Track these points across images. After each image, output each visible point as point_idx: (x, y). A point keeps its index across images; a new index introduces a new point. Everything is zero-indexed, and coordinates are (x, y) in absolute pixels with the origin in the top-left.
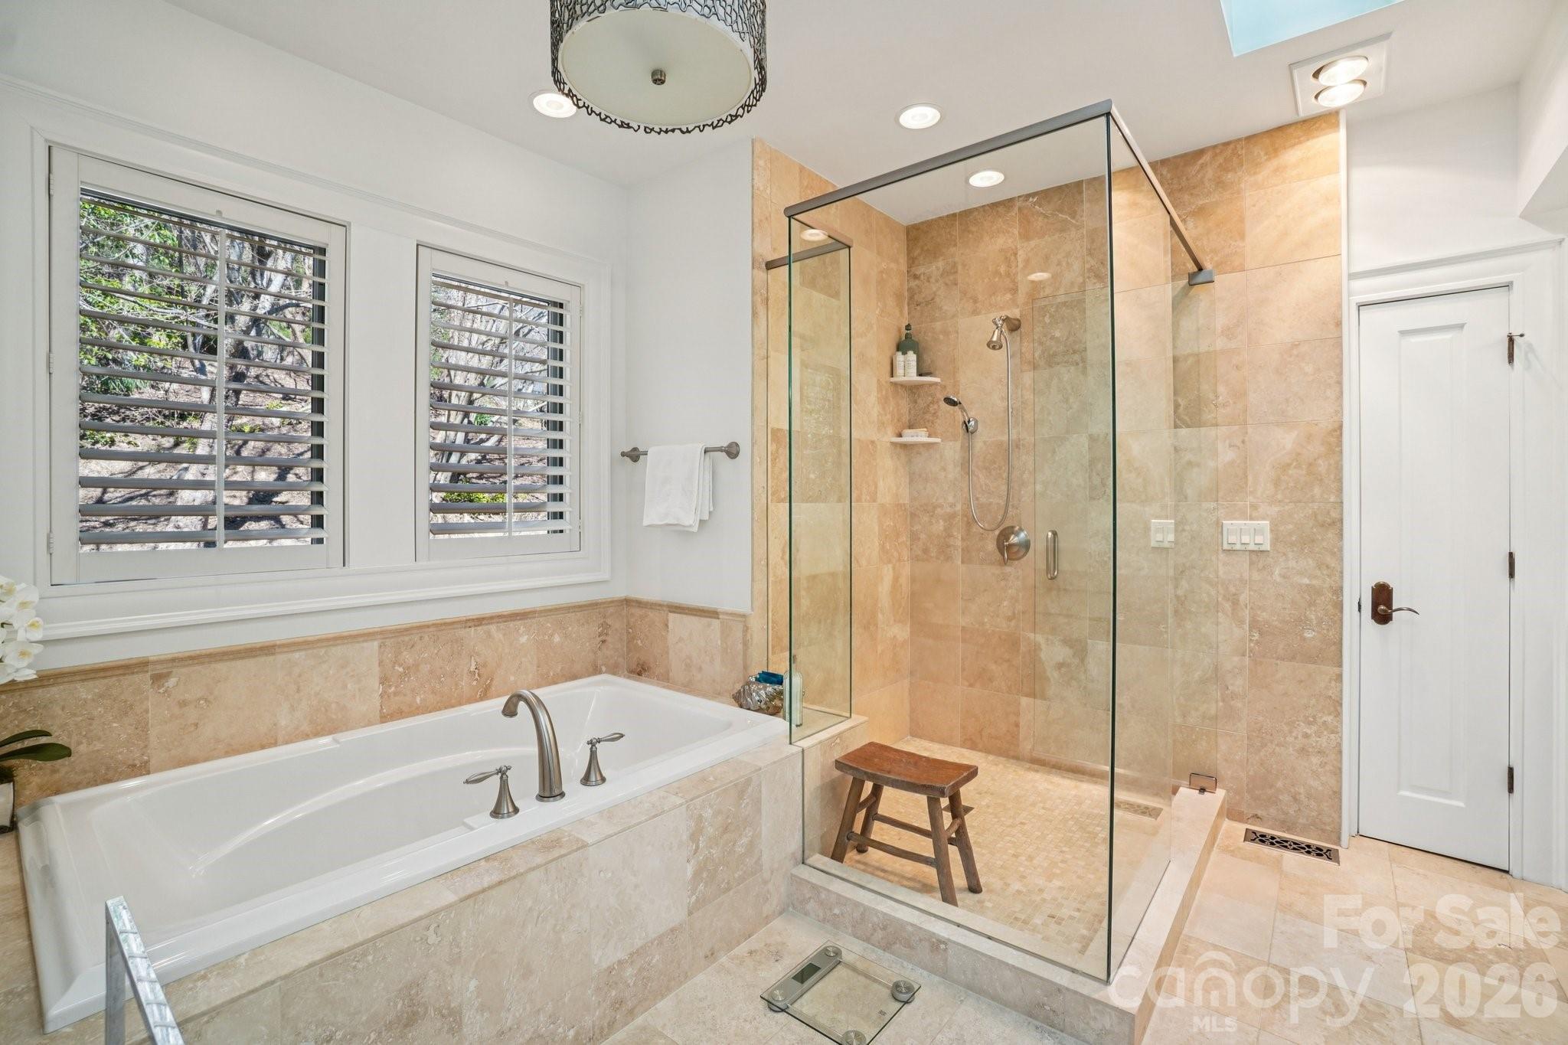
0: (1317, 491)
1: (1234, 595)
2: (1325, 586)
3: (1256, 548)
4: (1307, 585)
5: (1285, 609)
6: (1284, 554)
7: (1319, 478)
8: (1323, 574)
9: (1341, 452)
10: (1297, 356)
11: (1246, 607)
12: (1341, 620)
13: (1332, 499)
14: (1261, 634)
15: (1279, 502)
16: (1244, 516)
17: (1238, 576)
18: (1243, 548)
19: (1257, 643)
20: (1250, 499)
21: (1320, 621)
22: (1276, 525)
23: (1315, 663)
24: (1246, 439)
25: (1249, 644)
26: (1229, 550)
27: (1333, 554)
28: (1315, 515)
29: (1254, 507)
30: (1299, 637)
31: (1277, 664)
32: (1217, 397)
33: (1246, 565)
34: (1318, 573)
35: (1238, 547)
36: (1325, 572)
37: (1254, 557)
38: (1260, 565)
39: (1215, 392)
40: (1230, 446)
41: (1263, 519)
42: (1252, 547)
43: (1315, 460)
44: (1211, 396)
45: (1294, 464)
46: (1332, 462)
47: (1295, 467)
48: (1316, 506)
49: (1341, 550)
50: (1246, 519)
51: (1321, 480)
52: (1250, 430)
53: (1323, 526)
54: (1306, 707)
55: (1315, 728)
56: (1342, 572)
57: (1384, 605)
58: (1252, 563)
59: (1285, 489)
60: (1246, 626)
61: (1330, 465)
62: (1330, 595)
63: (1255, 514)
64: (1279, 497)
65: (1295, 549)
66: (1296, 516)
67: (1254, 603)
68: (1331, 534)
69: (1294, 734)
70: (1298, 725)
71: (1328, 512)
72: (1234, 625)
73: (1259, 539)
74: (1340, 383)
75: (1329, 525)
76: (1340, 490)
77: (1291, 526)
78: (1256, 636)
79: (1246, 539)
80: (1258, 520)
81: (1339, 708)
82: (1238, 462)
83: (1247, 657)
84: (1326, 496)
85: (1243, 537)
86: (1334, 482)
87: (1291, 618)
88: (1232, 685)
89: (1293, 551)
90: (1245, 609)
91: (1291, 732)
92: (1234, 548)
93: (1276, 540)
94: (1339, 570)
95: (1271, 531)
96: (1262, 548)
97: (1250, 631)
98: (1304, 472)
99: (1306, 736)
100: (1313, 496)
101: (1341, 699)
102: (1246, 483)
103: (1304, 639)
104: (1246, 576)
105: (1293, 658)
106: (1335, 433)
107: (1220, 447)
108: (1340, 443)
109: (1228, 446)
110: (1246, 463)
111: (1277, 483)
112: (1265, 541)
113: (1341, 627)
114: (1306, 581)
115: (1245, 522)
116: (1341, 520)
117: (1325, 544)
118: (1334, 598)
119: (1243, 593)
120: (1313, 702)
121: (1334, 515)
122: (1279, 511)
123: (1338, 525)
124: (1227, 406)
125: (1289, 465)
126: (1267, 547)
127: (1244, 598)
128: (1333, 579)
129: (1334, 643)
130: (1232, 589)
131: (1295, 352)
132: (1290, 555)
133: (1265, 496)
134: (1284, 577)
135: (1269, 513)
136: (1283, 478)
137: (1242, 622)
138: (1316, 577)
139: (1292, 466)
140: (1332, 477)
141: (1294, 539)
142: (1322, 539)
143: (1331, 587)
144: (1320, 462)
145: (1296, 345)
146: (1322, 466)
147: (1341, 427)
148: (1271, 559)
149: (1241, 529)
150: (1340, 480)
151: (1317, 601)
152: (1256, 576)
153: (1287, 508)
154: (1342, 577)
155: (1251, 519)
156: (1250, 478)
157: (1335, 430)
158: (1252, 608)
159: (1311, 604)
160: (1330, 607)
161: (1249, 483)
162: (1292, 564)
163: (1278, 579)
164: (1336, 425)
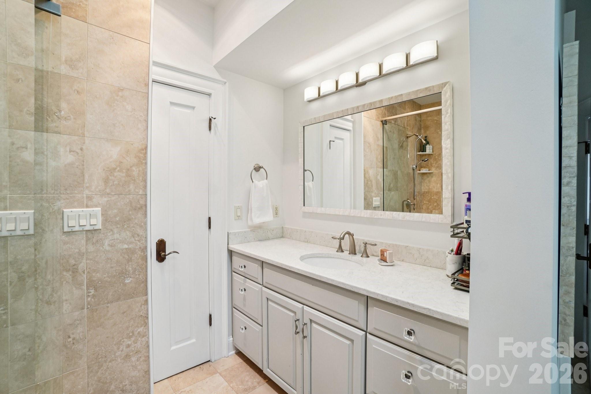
0: (132, 187)
1: (74, 265)
2: (137, 247)
3: (91, 228)
4: (126, 249)
5: (112, 267)
6: (112, 230)
7: (133, 179)
8: (136, 240)
9: (146, 163)
10: (122, 97)
11: (84, 273)
12: (146, 267)
13: (141, 192)
14: (96, 290)
15: (108, 194)
16: (81, 205)
17: (77, 250)
18: (81, 229)
19: (94, 296)
20: (87, 192)
21: (135, 270)
22: (106, 210)
23: (132, 297)
24: (84, 147)
25: (87, 299)
26: (69, 232)
27: (141, 226)
28: (131, 202)
29: (89, 198)
30: (122, 284)
31: (108, 307)
32: (60, 111)
33: (84, 242)
34: (133, 239)
35: (77, 228)
36: (137, 239)
37: (90, 235)
38: (94, 240)
39: (58, 106)
40: (70, 151)
41: (96, 206)
42: (88, 228)
43: (131, 167)
44: (54, 108)
45: (118, 169)
46: (141, 169)
47: (119, 171)
48: (131, 197)
49: (146, 224)
50: (84, 207)
51: (134, 180)
52: (87, 141)
53: (135, 209)
54: (128, 328)
55: (133, 339)
56: (146, 238)
57: (163, 252)
58: (88, 240)
59: (112, 186)
60: (85, 287)
61: (139, 171)
62: (140, 253)
63: (90, 203)
64: (108, 190)
65: (119, 226)
66: (119, 203)
67: (89, 268)
68: (140, 215)
69: (121, 349)
70: (123, 342)
71: (138, 201)
72: (74, 289)
73: (93, 221)
74: (147, 121)
75: (139, 209)
76: (145, 187)
77: (116, 211)
78: (92, 292)
79: (83, 222)
80: (92, 207)
81: (146, 320)
82: (77, 164)
83: (86, 310)
84: (137, 190)
85: (81, 221)
86: (141, 181)
87: (116, 273)
88: (73, 334)
89: (117, 227)
90: (83, 274)
91: (118, 349)
92: (73, 230)
93: (106, 219)
94: (145, 236)
95: (102, 215)
96: (96, 228)
97: (88, 289)
98: (124, 175)
99: (128, 346)
100: (129, 191)
101: (148, 314)
102: (84, 180)
103: (125, 284)
104: (83, 250)
105: (119, 299)
106: (143, 152)
107: (62, 150)
108: (145, 158)
109: (68, 151)
110: (83, 165)
111: (106, 181)
112: (97, 222)
113: (146, 271)
114: (126, 246)
115: (83, 209)
116: (146, 206)
117: (136, 221)
118: (142, 254)
119: (81, 263)
120: (132, 322)
121: (142, 202)
122: (108, 201)
123: (144, 208)
124: (68, 119)
125: (115, 169)
126: (99, 226)
127: (82, 266)
128: (141, 242)
129: (143, 282)
130: (72, 262)
131: (120, 94)
132: (115, 231)
133: (97, 190)
134: (111, 246)
135: (100, 202)
136: (110, 178)
137: (81, 284)
138: (131, 243)
139: (117, 170)
140: (141, 178)
141: (117, 219)
142: (135, 218)
143: (140, 248)
144: (134, 168)
145: (121, 90)
146: (135, 172)
147: (146, 148)
148: (103, 235)
149: (79, 215)
150: (145, 181)
151: (133, 258)
152: (91, 248)
153: (113, 198)
154: (146, 241)
155: (87, 207)
156: (86, 176)
157: (143, 150)
158: (88, 272)
159: (129, 260)
160: (140, 260)
161: (86, 181)
162: (116, 236)
163: (108, 248)
164: (144, 147)
